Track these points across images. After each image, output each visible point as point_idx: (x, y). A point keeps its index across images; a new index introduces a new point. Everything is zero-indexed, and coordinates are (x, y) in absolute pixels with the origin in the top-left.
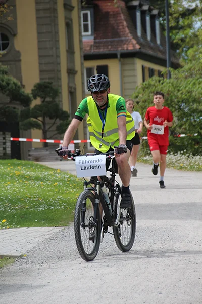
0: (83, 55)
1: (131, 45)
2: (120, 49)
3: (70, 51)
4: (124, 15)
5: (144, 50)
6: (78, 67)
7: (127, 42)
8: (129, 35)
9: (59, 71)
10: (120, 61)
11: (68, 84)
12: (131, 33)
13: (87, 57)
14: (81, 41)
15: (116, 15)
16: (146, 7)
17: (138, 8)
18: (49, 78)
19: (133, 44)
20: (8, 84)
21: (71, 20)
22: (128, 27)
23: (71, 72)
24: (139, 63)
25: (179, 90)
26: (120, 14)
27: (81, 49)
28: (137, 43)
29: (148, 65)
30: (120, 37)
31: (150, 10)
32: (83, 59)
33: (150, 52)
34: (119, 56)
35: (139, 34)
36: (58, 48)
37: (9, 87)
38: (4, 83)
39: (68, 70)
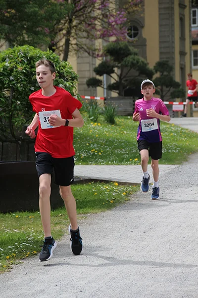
0: (191, 41)
3: (182, 38)
6: (187, 50)
9: (173, 53)
11: (180, 61)
14: (190, 31)
18: (166, 58)
20: (138, 62)
21: (184, 16)
23: (183, 54)
27: (190, 36)
32: (191, 44)
36: (173, 36)
37: (139, 64)
38: (135, 62)
39: (180, 52)
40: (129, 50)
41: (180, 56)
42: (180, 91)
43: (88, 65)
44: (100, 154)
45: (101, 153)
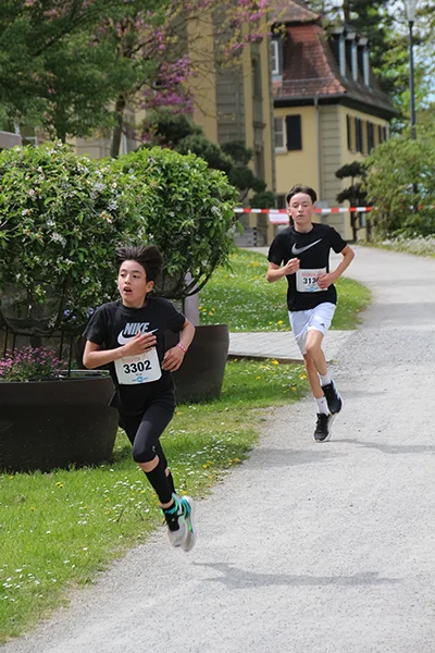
0: (273, 101)
1: (333, 88)
2: (318, 92)
3: (257, 96)
4: (324, 47)
5: (349, 95)
6: (266, 119)
7: (328, 83)
8: (331, 74)
9: (243, 125)
10: (317, 108)
11: (254, 141)
12: (332, 71)
13: (278, 104)
14: (270, 84)
15: (313, 46)
16: (351, 36)
17: (342, 37)
18: (231, 135)
19: (335, 85)
20: (205, 147)
21: (259, 56)
22: (329, 63)
23: (258, 126)
24: (343, 112)
25: (428, 155)
26: (317, 45)
27: (271, 94)
28: (342, 84)
29: (355, 114)
30: (318, 77)
31: (357, 39)
32: (273, 106)
33: (358, 97)
34: (316, 102)
35: (343, 71)
36: (241, 94)
37: (207, 150)
38: (200, 146)
39: (254, 122)
40: (188, 126)
41: (255, 131)
42: (266, 197)
43: (98, 149)
44: (211, 314)
45: (213, 312)
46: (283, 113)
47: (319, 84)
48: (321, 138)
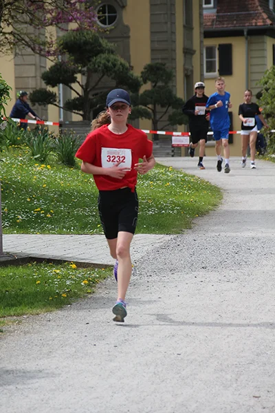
0: (203, 31)
1: (261, 21)
2: (247, 24)
3: (188, 26)
6: (196, 45)
7: (257, 16)
8: (259, 8)
9: (174, 50)
10: (247, 38)
11: (184, 65)
12: (261, 6)
13: (208, 34)
14: (201, 14)
18: (162, 59)
19: (263, 19)
20: (115, 65)
23: (188, 52)
24: (269, 42)
27: (201, 24)
28: (269, 18)
30: (248, 11)
32: (202, 35)
34: (245, 33)
35: (271, 6)
36: (173, 23)
37: (116, 68)
38: (110, 64)
39: (184, 49)
40: (100, 45)
41: (185, 56)
44: (49, 215)
45: (51, 214)
46: (215, 42)
47: (249, 17)
48: (249, 65)
